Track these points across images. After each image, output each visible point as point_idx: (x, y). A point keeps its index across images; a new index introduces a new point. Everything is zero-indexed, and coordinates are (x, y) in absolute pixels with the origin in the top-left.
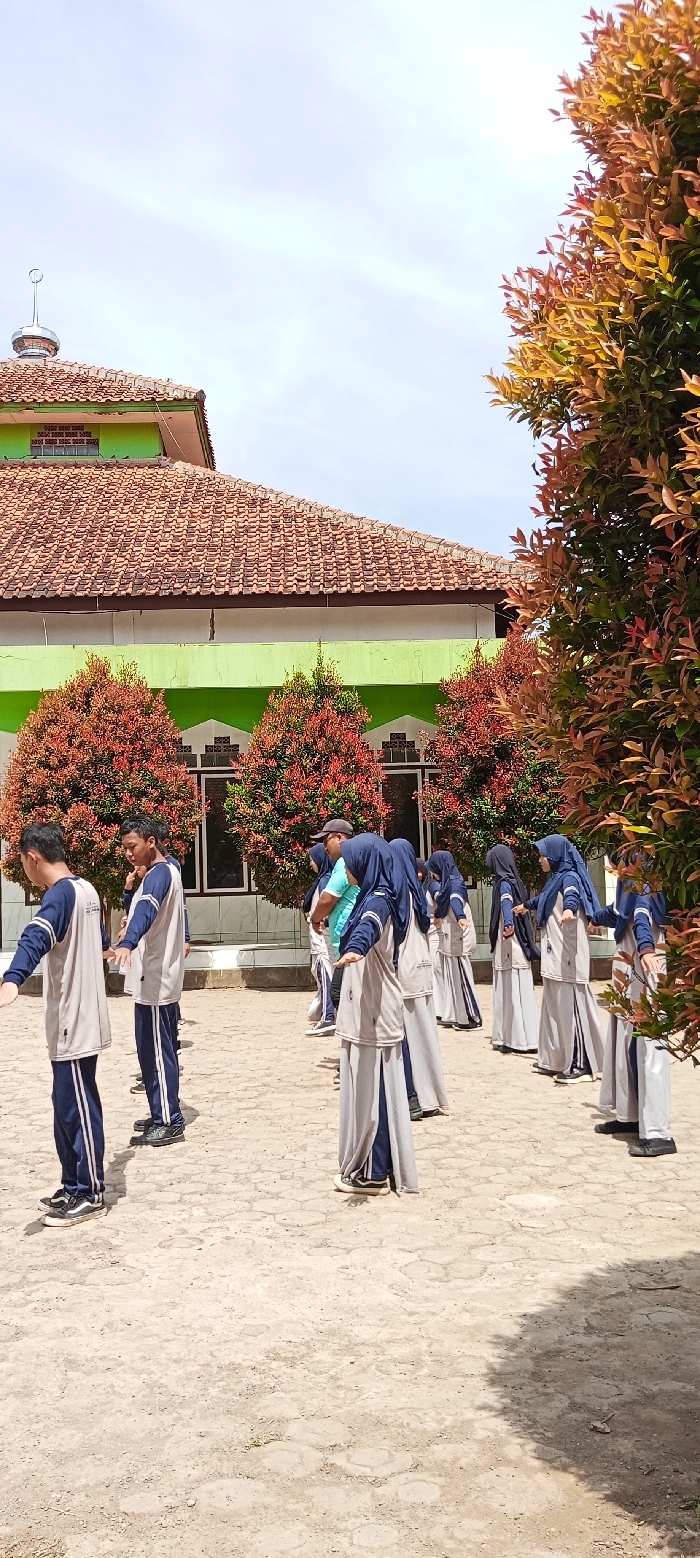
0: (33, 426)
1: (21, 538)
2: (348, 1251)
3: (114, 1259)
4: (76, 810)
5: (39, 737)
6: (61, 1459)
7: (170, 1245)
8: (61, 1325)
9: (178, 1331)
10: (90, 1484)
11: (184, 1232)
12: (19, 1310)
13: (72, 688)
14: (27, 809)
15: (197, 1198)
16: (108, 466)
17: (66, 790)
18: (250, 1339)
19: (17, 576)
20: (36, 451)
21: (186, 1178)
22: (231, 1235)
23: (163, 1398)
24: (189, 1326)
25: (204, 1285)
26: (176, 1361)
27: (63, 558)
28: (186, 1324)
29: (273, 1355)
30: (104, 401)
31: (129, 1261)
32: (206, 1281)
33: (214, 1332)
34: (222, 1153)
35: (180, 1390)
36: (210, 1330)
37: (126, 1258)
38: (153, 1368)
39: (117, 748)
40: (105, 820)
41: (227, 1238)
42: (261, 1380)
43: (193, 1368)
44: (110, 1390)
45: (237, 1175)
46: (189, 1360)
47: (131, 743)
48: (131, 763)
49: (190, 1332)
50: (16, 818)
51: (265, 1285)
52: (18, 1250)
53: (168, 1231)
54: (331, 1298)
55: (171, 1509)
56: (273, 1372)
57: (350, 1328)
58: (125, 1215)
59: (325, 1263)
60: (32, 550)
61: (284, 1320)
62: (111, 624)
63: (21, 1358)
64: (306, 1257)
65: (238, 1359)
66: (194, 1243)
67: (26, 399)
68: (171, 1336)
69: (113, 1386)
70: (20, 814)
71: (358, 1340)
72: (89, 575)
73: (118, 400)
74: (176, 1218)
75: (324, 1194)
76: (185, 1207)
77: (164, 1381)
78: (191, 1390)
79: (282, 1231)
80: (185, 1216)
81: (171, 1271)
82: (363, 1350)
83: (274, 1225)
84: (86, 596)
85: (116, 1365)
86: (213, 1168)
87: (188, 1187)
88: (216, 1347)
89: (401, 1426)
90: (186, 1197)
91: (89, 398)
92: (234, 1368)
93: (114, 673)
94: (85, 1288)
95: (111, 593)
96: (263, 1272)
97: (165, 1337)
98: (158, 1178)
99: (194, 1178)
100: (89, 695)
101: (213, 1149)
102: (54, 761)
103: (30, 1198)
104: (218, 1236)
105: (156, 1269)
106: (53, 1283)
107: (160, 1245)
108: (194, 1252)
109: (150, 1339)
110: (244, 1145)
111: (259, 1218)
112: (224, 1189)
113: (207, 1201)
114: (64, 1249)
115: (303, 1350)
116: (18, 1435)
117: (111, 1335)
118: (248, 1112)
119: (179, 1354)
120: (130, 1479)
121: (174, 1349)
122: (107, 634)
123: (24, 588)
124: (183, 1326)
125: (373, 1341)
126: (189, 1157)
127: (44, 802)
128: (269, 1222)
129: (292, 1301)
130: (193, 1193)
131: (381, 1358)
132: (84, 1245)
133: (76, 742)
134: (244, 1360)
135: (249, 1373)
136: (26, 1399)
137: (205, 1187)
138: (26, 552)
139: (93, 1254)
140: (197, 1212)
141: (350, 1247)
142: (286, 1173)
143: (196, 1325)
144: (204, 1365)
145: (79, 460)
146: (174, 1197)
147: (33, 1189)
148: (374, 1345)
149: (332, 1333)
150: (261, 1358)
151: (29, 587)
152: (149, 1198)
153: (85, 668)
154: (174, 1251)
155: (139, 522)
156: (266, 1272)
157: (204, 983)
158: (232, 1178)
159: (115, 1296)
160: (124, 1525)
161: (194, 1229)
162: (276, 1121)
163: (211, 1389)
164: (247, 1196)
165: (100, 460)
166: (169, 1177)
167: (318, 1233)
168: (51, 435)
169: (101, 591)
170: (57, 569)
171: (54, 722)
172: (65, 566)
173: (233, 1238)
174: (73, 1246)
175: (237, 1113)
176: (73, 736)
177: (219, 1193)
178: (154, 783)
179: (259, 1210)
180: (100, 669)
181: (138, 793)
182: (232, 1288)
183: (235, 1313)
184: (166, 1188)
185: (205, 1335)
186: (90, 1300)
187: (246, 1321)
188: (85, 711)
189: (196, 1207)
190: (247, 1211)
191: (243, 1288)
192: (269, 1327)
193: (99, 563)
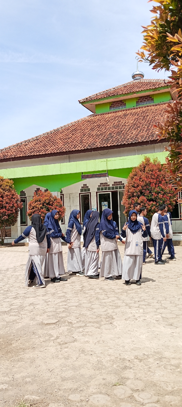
0: (136, 98)
1: (131, 128)
2: (177, 327)
3: (111, 322)
4: (142, 198)
5: (132, 179)
6: (64, 379)
7: (128, 320)
8: (86, 340)
9: (115, 346)
10: (66, 389)
11: (134, 316)
12: (79, 334)
13: (141, 166)
14: (129, 198)
16: (156, 105)
17: (139, 193)
18: (133, 352)
19: (129, 138)
20: (137, 104)
21: (144, 300)
23: (100, 366)
24: (119, 345)
25: (130, 333)
26: (109, 355)
27: (141, 131)
29: (136, 358)
30: (154, 88)
31: (115, 323)
33: (125, 348)
35: (106, 364)
38: (102, 356)
39: (152, 181)
40: (150, 200)
41: (145, 320)
42: (129, 365)
43: (113, 358)
44: (88, 361)
45: (158, 300)
46: (113, 355)
47: (156, 179)
48: (156, 185)
49: (118, 347)
50: (127, 201)
51: (146, 335)
52: (89, 316)
53: (130, 315)
54: (163, 342)
55: (82, 401)
56: (134, 363)
57: (164, 352)
58: (121, 309)
59: (169, 330)
60: (134, 130)
61: (146, 347)
62: (154, 148)
63: (71, 348)
64: (163, 328)
65: (126, 357)
66: (134, 320)
67: (134, 91)
68: (112, 347)
69: (89, 360)
70: (127, 200)
71: (165, 356)
72: (148, 135)
73: (158, 87)
74: (134, 312)
75: (180, 309)
76: (138, 309)
77: (102, 361)
78: (109, 364)
79: (161, 319)
80: (137, 311)
81: (124, 328)
82: (164, 360)
83: (160, 317)
84: (147, 141)
85: (94, 353)
86: (153, 298)
87: (142, 303)
88: (122, 352)
89: (160, 387)
90: (140, 306)
91: (150, 88)
92: (124, 359)
93: (152, 161)
94: (99, 330)
95: (153, 139)
97: (111, 347)
98: (136, 299)
99: (146, 301)
100: (145, 167)
101: (156, 293)
102: (136, 185)
103: (101, 302)
105: (120, 326)
106: (92, 327)
107: (125, 319)
108: (133, 322)
109: (106, 347)
110: (166, 292)
111: (157, 314)
113: (145, 308)
114: (101, 317)
115: (146, 357)
116: (58, 370)
117: (97, 344)
118: (172, 282)
119: (111, 353)
120: (77, 389)
121: (111, 351)
122: (153, 150)
123: (131, 141)
124: (118, 345)
125: (169, 357)
126: (148, 294)
127: (133, 196)
128: (159, 316)
129: (151, 341)
130: (144, 305)
131: (168, 363)
132: (106, 317)
133: (141, 180)
134: (128, 358)
135: (127, 362)
136: (67, 360)
137: (147, 303)
138: (132, 131)
139: (107, 320)
141: (178, 326)
142: (172, 302)
143: (121, 345)
144: (116, 357)
145: (148, 105)
146: (137, 305)
147: (104, 299)
149: (158, 353)
150: (133, 358)
151: (132, 140)
152: (130, 305)
153: (144, 161)
154: (128, 322)
155: (163, 119)
156: (149, 331)
157: (180, 244)
158: (156, 301)
159: (105, 333)
160: (67, 403)
161: (137, 316)
162: (179, 285)
163: (114, 366)
164: (157, 307)
165: (154, 104)
166: (139, 299)
167: (171, 321)
168: (141, 100)
169: (150, 139)
170: (140, 135)
171: (136, 175)
172: (142, 133)
173: (146, 320)
174: (103, 317)
175: (169, 282)
176: (141, 179)
177: (151, 306)
178: (162, 190)
179: (158, 312)
180: (148, 160)
181: (158, 193)
182: (137, 335)
183: (134, 343)
184: (136, 303)
185: (122, 348)
186: (98, 333)
187: (135, 346)
188: (143, 172)
189: (142, 309)
190: (155, 312)
191: (140, 335)
192: (140, 348)
193: (151, 132)
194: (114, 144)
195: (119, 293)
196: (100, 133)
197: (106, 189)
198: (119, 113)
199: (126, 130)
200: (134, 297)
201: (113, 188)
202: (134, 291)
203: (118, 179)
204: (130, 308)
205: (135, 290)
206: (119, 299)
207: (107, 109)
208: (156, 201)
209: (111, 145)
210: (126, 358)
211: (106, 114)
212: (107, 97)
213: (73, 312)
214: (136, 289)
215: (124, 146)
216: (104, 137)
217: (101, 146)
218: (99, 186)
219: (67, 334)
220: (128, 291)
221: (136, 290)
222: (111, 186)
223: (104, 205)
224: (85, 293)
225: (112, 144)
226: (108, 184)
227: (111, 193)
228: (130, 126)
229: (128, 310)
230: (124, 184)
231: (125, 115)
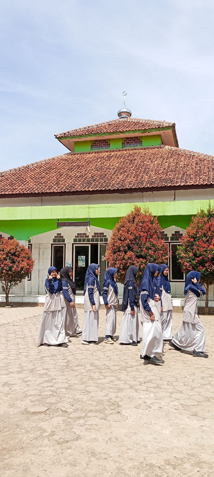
0: (122, 139)
1: (117, 172)
2: (204, 419)
3: (118, 411)
4: (129, 253)
5: (119, 231)
7: (139, 408)
8: (94, 436)
9: (134, 446)
11: (145, 403)
12: (81, 428)
13: (129, 216)
14: (115, 253)
15: (152, 389)
16: (145, 149)
17: (126, 247)
18: (160, 454)
19: (115, 183)
20: (123, 146)
21: (150, 381)
22: (162, 406)
24: (139, 444)
25: (148, 427)
26: (131, 459)
27: (129, 177)
28: (138, 443)
29: (168, 462)
30: (144, 129)
31: (124, 412)
32: (149, 425)
33: (148, 448)
34: (165, 373)
35: (129, 473)
36: (145, 447)
37: (123, 411)
38: (121, 461)
39: (142, 234)
40: (138, 257)
41: (160, 408)
42: (161, 473)
43: (136, 463)
44: (104, 468)
45: (168, 382)
46: (135, 460)
47: (146, 233)
48: (146, 239)
49: (139, 447)
50: (111, 256)
51: (170, 430)
52: (88, 403)
53: (140, 402)
54: (194, 439)
56: (166, 471)
57: (200, 454)
58: (126, 393)
59: (195, 423)
60: (120, 175)
61: (175, 447)
62: (143, 197)
63: (76, 448)
64: (188, 420)
65: (154, 462)
66: (148, 408)
67: (120, 130)
68: (131, 447)
69: (105, 467)
70: (112, 254)
71: (203, 460)
72: (136, 182)
73: (148, 128)
74: (144, 397)
75: (199, 393)
76: (148, 393)
77: (124, 468)
79: (180, 407)
80: (147, 396)
81: (137, 419)
82: (204, 465)
83: (178, 404)
84: (135, 188)
85: (109, 457)
86: (161, 378)
87: (150, 385)
88: (147, 455)
90: (149, 389)
91: (139, 128)
92: (152, 465)
93: (142, 211)
94: (105, 422)
95: (143, 187)
96: (170, 424)
97: (129, 447)
98: (141, 380)
99: (153, 381)
100: (134, 218)
101: (162, 371)
102: (123, 238)
103: (97, 382)
104: (156, 406)
105: (132, 417)
106: (95, 418)
107: (136, 407)
108: (147, 412)
109: (123, 447)
110: (173, 370)
111: (173, 400)
112: (163, 387)
113: (156, 391)
114: (103, 404)
115: (180, 462)
117: (110, 443)
118: (176, 358)
119: (132, 456)
121: (131, 454)
122: (141, 199)
123: (117, 186)
124: (137, 444)
125: (209, 462)
126: (153, 373)
127: (119, 251)
128: (176, 403)
129: (179, 439)
130: (152, 387)
131: (211, 471)
132: (110, 403)
133: (130, 233)
134: (156, 463)
135: (157, 469)
136: (74, 467)
137: (156, 385)
138: (118, 176)
139: (112, 408)
140: (152, 395)
141: (205, 417)
142: (186, 383)
143: (141, 444)
144: (140, 463)
145: (136, 147)
146: (145, 388)
147: (99, 379)
148: (209, 464)
149: (193, 455)
150: (163, 463)
151: (118, 186)
152: (136, 387)
153: (133, 210)
154: (140, 411)
155: (153, 165)
156: (171, 424)
158: (166, 383)
159: (115, 427)
161: (149, 402)
162: (186, 362)
164: (170, 391)
165: (142, 147)
166: (145, 380)
167: (194, 409)
168: (128, 141)
169: (140, 186)
170: (127, 180)
171: (123, 226)
172: (129, 179)
173: (162, 408)
174: (106, 403)
175: (173, 358)
176: (129, 231)
177: (161, 388)
178: (153, 245)
179: (174, 397)
180: (138, 210)
181: (148, 249)
182: (158, 429)
183: (157, 440)
184: (142, 384)
185: (144, 448)
186: (106, 427)
187: (160, 445)
188: (133, 223)
189: (151, 393)
190: (169, 397)
191: (162, 430)
192: (168, 449)
193: (140, 178)
194: (98, 189)
195: (116, 370)
196: (79, 175)
197: (84, 240)
198: (102, 154)
199: (111, 173)
200: (137, 376)
201: (93, 240)
202: (134, 369)
203: (99, 230)
204: (136, 392)
205: (135, 367)
206: (119, 379)
207: (88, 148)
208: (146, 259)
209: (93, 189)
210: (154, 463)
211: (87, 154)
212: (89, 135)
213: (64, 396)
214: (136, 366)
215: (109, 191)
216: (85, 179)
217: (82, 190)
218: (76, 237)
219: (64, 427)
220: (128, 369)
221: (137, 367)
222: (90, 237)
223: (81, 259)
224: (73, 370)
225: (95, 188)
226: (87, 235)
227: (90, 245)
228: (115, 169)
229: (135, 395)
230: (106, 236)
231: (109, 157)
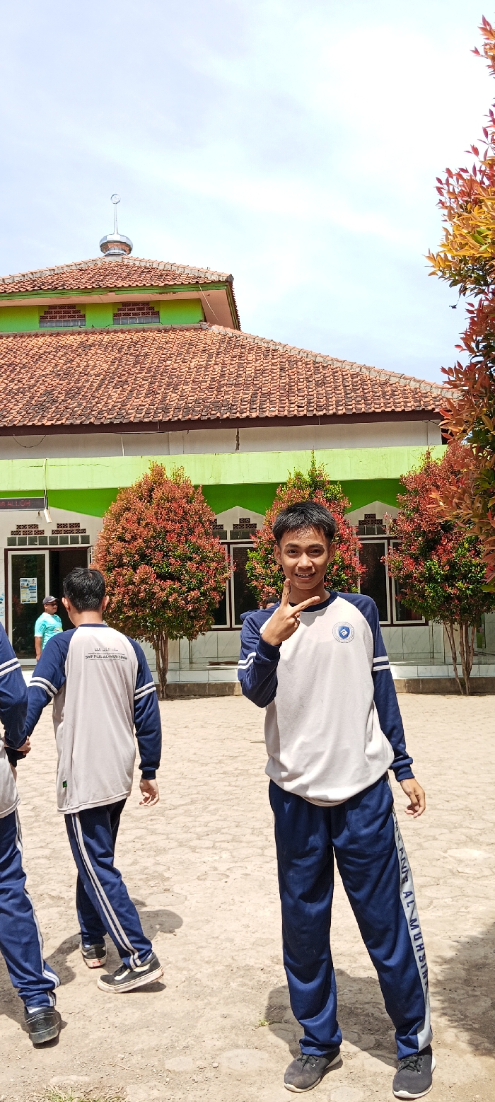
0: (114, 304)
1: (106, 382)
3: (165, 888)
4: (143, 570)
5: (118, 520)
6: (126, 1030)
7: (205, 879)
9: (209, 941)
10: (145, 1049)
11: (215, 869)
13: (140, 486)
14: (110, 570)
15: (225, 845)
16: (166, 331)
17: (136, 556)
18: (261, 949)
19: (104, 409)
20: (116, 321)
21: (218, 831)
22: (248, 873)
23: (198, 989)
24: (217, 937)
25: (228, 908)
26: (208, 962)
27: (135, 395)
28: (215, 936)
29: (276, 960)
30: (163, 284)
31: (176, 889)
32: (230, 905)
33: (235, 942)
34: (243, 813)
35: (209, 983)
36: (232, 940)
37: (175, 887)
38: (191, 967)
39: (170, 526)
40: (161, 577)
41: (247, 875)
42: (267, 978)
43: (219, 967)
45: (253, 829)
46: (217, 962)
47: (180, 523)
48: (180, 537)
49: (218, 942)
51: (271, 910)
53: (204, 868)
55: (201, 1069)
56: (276, 973)
58: (174, 855)
60: (114, 390)
62: (167, 442)
65: (251, 962)
66: (222, 877)
67: (109, 285)
68: (204, 944)
72: (152, 407)
73: (173, 283)
74: (210, 859)
76: (216, 851)
77: (199, 976)
78: (217, 984)
80: (216, 858)
81: (206, 897)
84: (150, 421)
87: (219, 837)
88: (236, 953)
89: (367, 1015)
90: (218, 844)
91: (153, 283)
92: (248, 968)
93: (168, 474)
95: (168, 419)
96: (270, 900)
97: (200, 945)
98: (198, 830)
99: (223, 831)
100: (151, 490)
101: (237, 810)
102: (128, 536)
104: (238, 873)
105: (195, 895)
107: (198, 878)
108: (222, 884)
109: (190, 946)
112: (244, 839)
113: (232, 847)
116: (96, 1011)
117: (162, 942)
119: (209, 957)
120: (173, 1047)
121: (206, 953)
122: (165, 446)
123: (108, 417)
124: (213, 937)
125: (349, 952)
126: (220, 816)
127: (121, 565)
130: (224, 841)
131: (354, 965)
132: (145, 877)
133: (143, 523)
134: (256, 963)
135: (259, 972)
137: (231, 837)
138: (109, 392)
139: (152, 883)
140: (225, 855)
143: (222, 937)
144: (227, 966)
145: (146, 326)
146: (208, 843)
148: (349, 955)
150: (268, 962)
151: (111, 416)
152: (192, 844)
153: (149, 473)
154: (208, 883)
155: (187, 369)
156: (272, 900)
157: (233, 691)
158: (250, 831)
160: (168, 1079)
161: (222, 867)
163: (232, 984)
164: (260, 844)
165: (161, 326)
166: (206, 829)
168: (128, 310)
169: (161, 418)
170: (130, 403)
171: (127, 509)
172: (136, 400)
173: (249, 875)
174: (138, 877)
175: (254, 785)
176: (141, 519)
177: (241, 842)
178: (197, 549)
179: (269, 855)
180: (158, 472)
181: (185, 559)
182: (248, 911)
183: (250, 929)
184: (203, 838)
185: (228, 944)
186: (148, 916)
187: (257, 935)
188: (148, 502)
189: (224, 852)
190: (260, 856)
191: (256, 911)
192: (274, 941)
193: (160, 398)
194: (63, 421)
195: (142, 817)
196: (17, 387)
197: (32, 541)
198: (67, 337)
199: (91, 385)
200: (189, 824)
201: (53, 541)
202: (181, 810)
203: (69, 517)
204: (194, 851)
205: (182, 807)
206: (153, 833)
207: (32, 324)
208: (180, 581)
209: (53, 422)
210: (251, 964)
211: (29, 336)
212: (35, 292)
213: (46, 872)
214: (183, 805)
215: (91, 428)
216: (32, 398)
217: (25, 423)
218: (13, 533)
219: (65, 924)
220: (167, 812)
221: (185, 807)
222: (48, 534)
223: (26, 585)
224: (50, 823)
225: (58, 419)
226: (40, 529)
227: (47, 553)
228: (102, 376)
229: (192, 857)
230: (84, 531)
231: (85, 347)
